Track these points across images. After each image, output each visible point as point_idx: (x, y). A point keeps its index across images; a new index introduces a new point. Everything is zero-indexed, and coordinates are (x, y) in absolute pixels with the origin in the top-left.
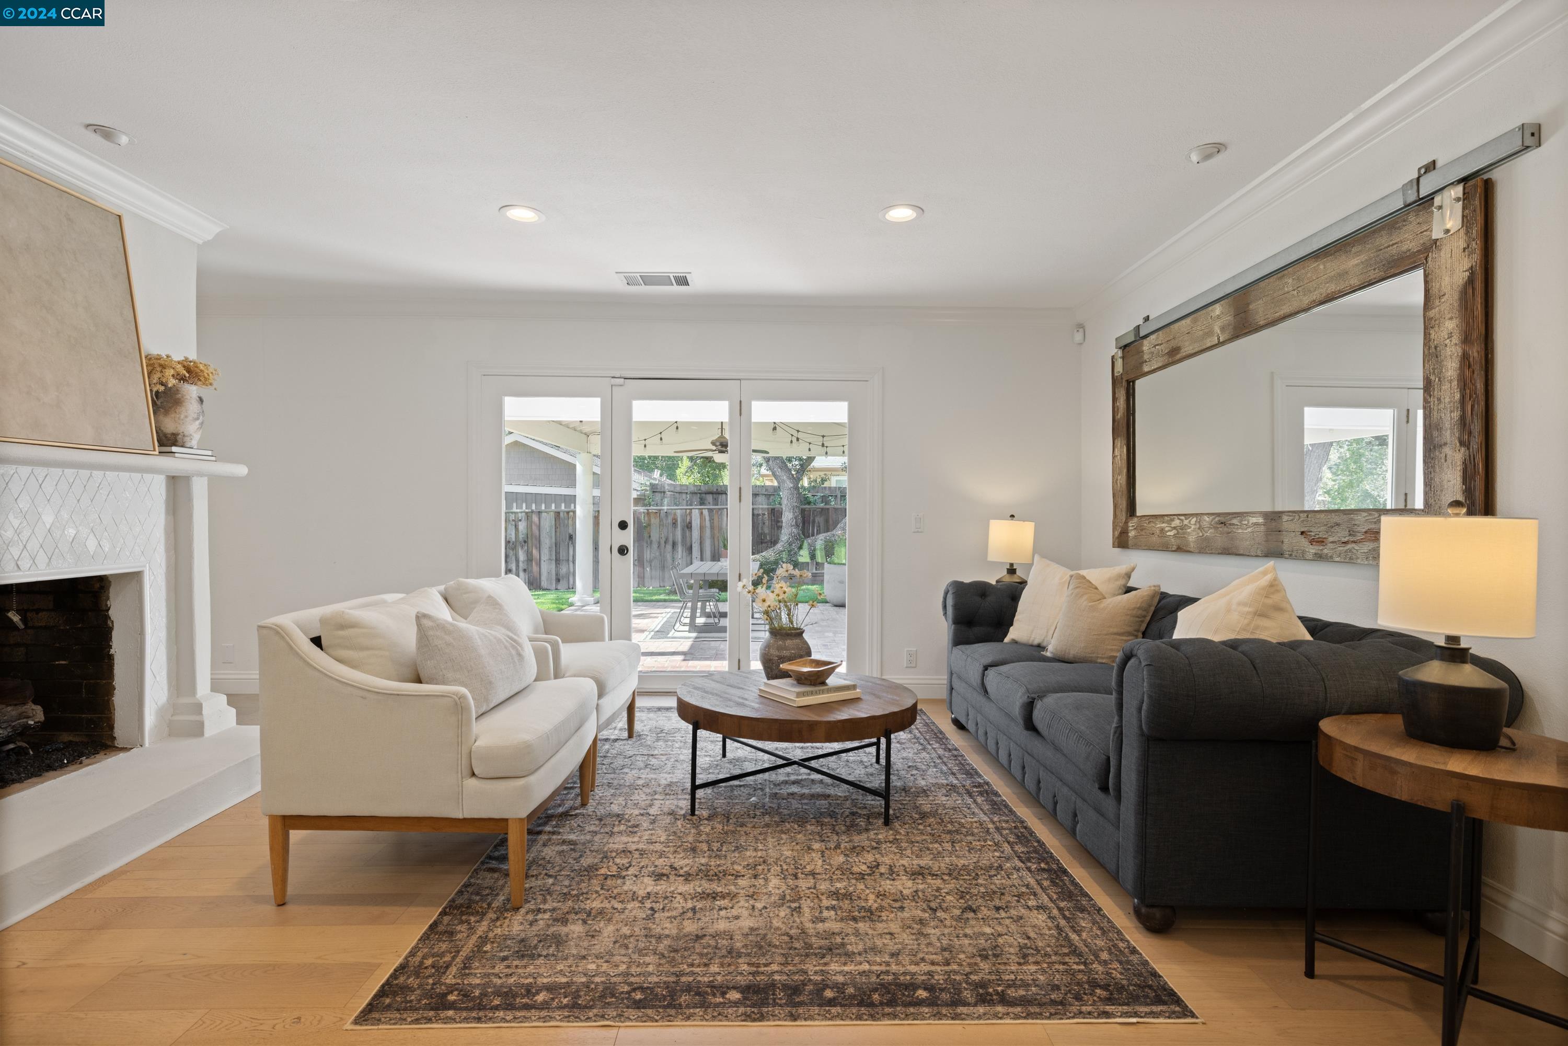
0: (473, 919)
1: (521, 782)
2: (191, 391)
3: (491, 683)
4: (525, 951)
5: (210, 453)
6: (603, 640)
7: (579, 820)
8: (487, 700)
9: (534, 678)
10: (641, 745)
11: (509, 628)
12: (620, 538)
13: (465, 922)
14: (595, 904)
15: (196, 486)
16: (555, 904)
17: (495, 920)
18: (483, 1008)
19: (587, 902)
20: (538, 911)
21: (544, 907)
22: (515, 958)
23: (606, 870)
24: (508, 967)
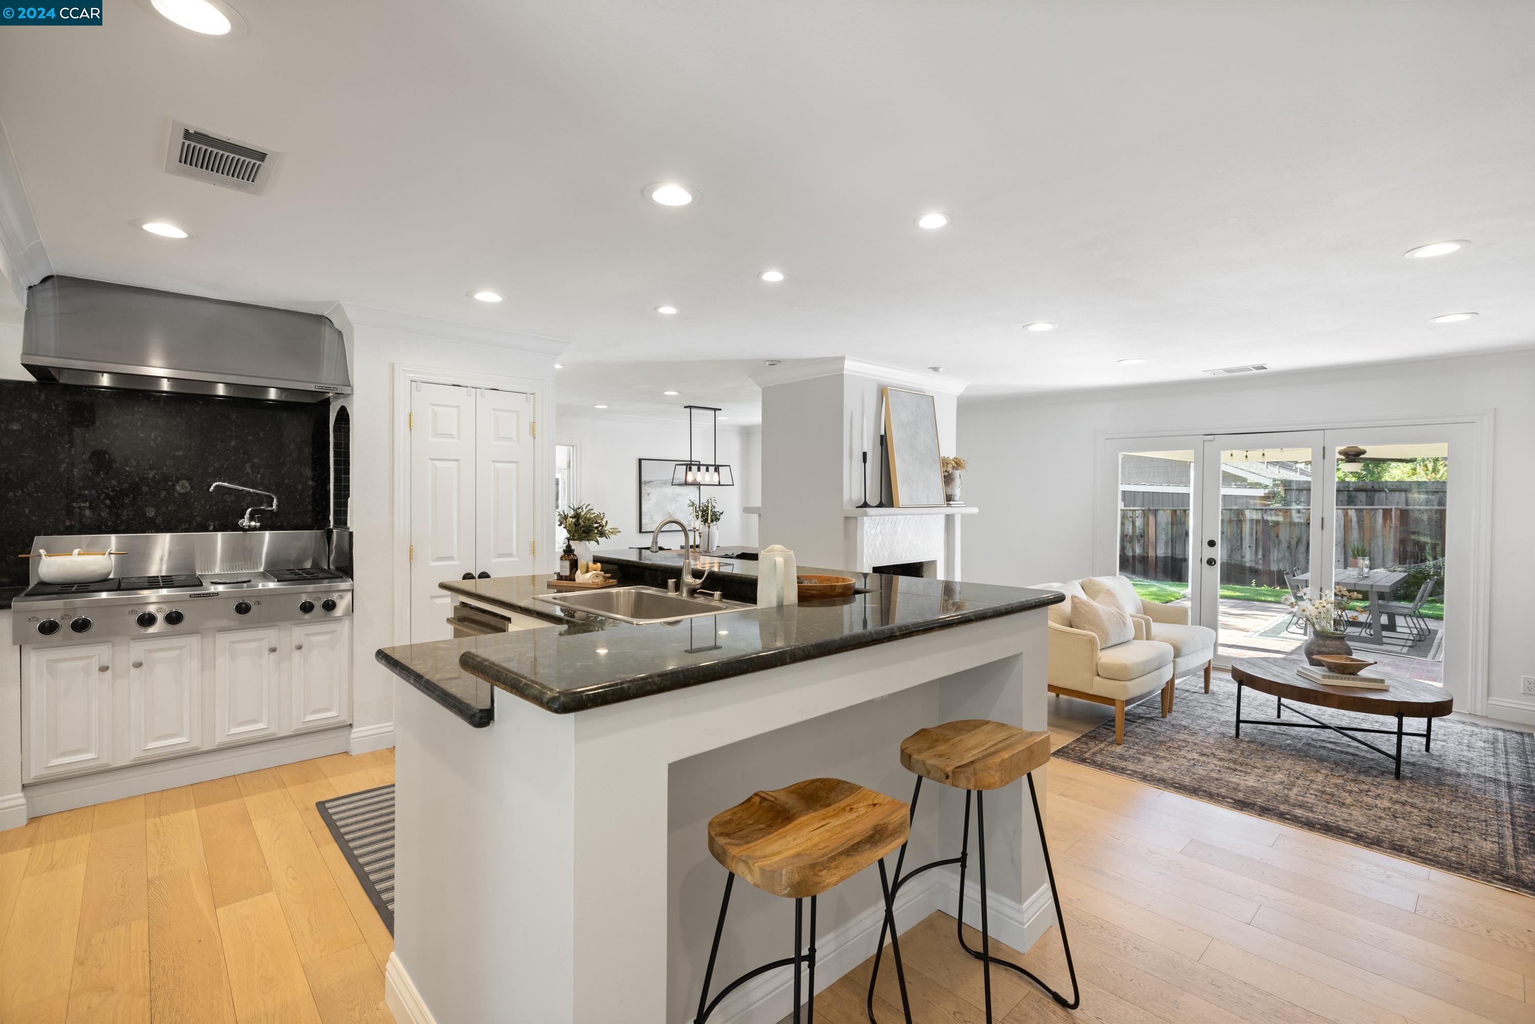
0: (1097, 742)
1: (1123, 683)
2: (957, 473)
3: (1108, 634)
4: (1121, 757)
5: (963, 503)
6: (1186, 623)
7: (1159, 723)
8: (1106, 642)
9: (1133, 637)
10: (1213, 698)
11: (1118, 608)
12: (1209, 553)
13: (1094, 742)
14: (1161, 754)
15: (957, 519)
16: (1139, 748)
17: (1108, 745)
18: (1102, 767)
19: (1156, 752)
20: (1130, 748)
21: (1133, 747)
22: (1117, 758)
23: (1171, 744)
24: (1113, 760)
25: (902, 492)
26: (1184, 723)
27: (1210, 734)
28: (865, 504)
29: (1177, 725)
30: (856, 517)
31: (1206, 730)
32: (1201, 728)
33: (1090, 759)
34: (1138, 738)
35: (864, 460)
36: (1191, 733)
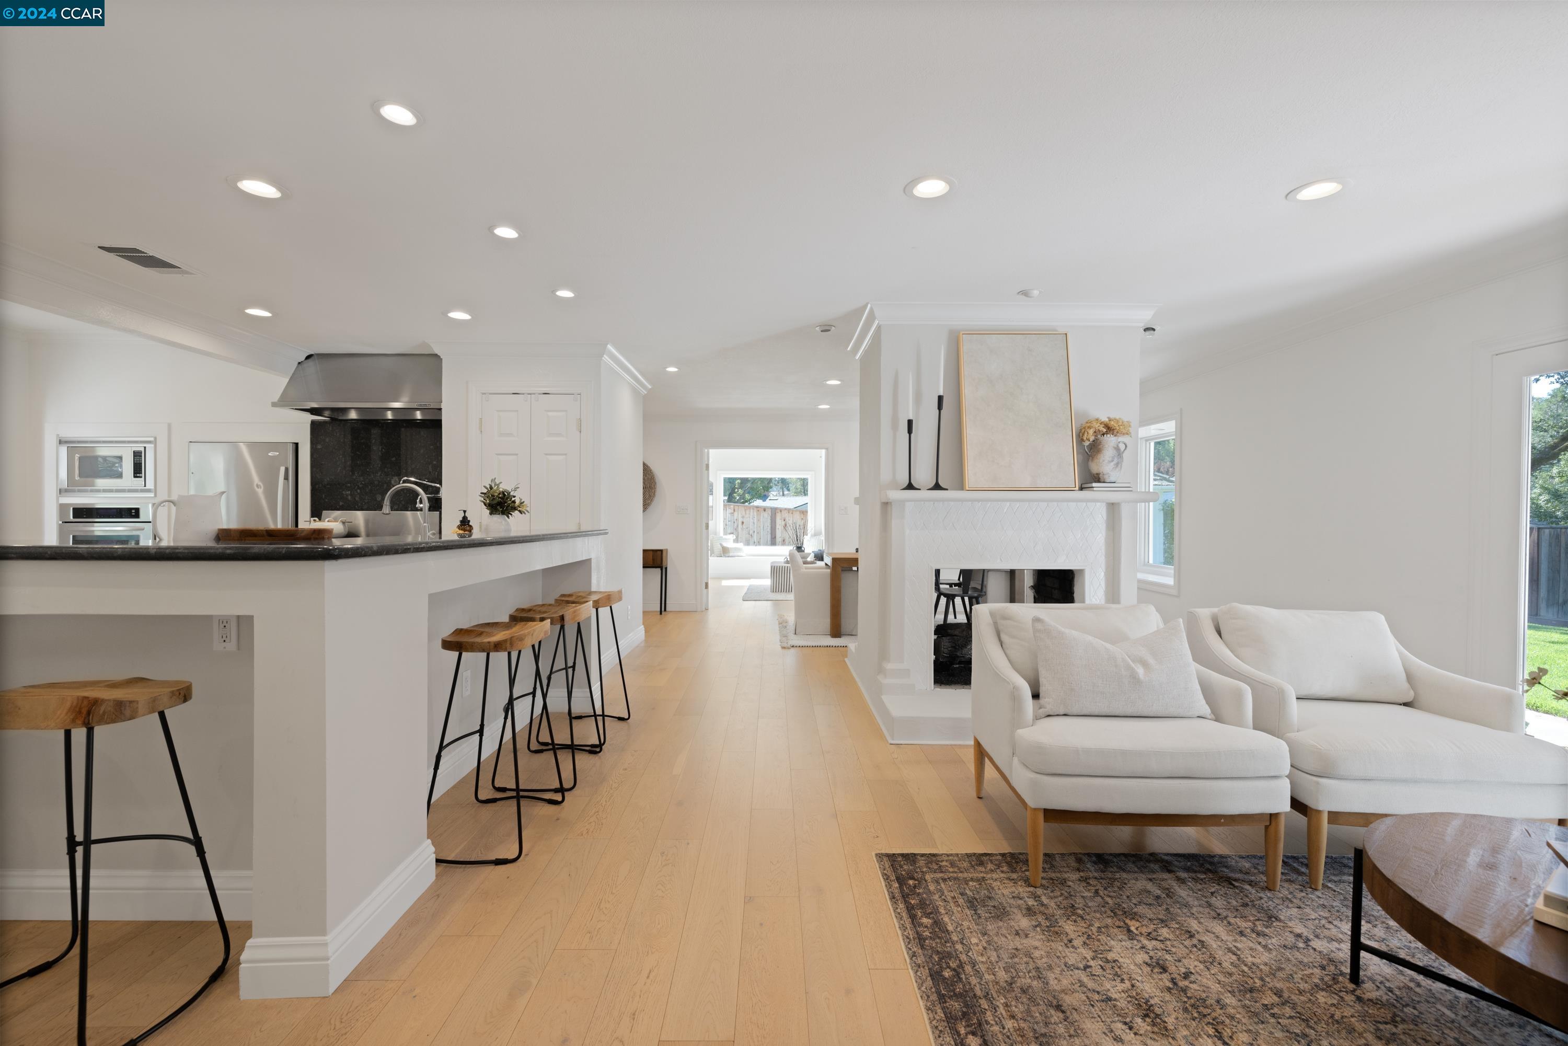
0: (1002, 868)
1: (1034, 775)
13: (999, 866)
14: (1069, 927)
15: (1125, 511)
16: (1052, 904)
17: (1009, 879)
18: (905, 897)
19: (1069, 922)
20: (1036, 897)
21: (1044, 899)
22: (966, 899)
23: (1138, 924)
24: (954, 898)
25: (974, 472)
26: (1289, 913)
27: (1298, 949)
28: (910, 487)
29: (1261, 909)
30: (891, 503)
31: (1307, 941)
32: (1305, 934)
33: (921, 881)
34: (1097, 892)
35: (910, 431)
36: (1253, 931)
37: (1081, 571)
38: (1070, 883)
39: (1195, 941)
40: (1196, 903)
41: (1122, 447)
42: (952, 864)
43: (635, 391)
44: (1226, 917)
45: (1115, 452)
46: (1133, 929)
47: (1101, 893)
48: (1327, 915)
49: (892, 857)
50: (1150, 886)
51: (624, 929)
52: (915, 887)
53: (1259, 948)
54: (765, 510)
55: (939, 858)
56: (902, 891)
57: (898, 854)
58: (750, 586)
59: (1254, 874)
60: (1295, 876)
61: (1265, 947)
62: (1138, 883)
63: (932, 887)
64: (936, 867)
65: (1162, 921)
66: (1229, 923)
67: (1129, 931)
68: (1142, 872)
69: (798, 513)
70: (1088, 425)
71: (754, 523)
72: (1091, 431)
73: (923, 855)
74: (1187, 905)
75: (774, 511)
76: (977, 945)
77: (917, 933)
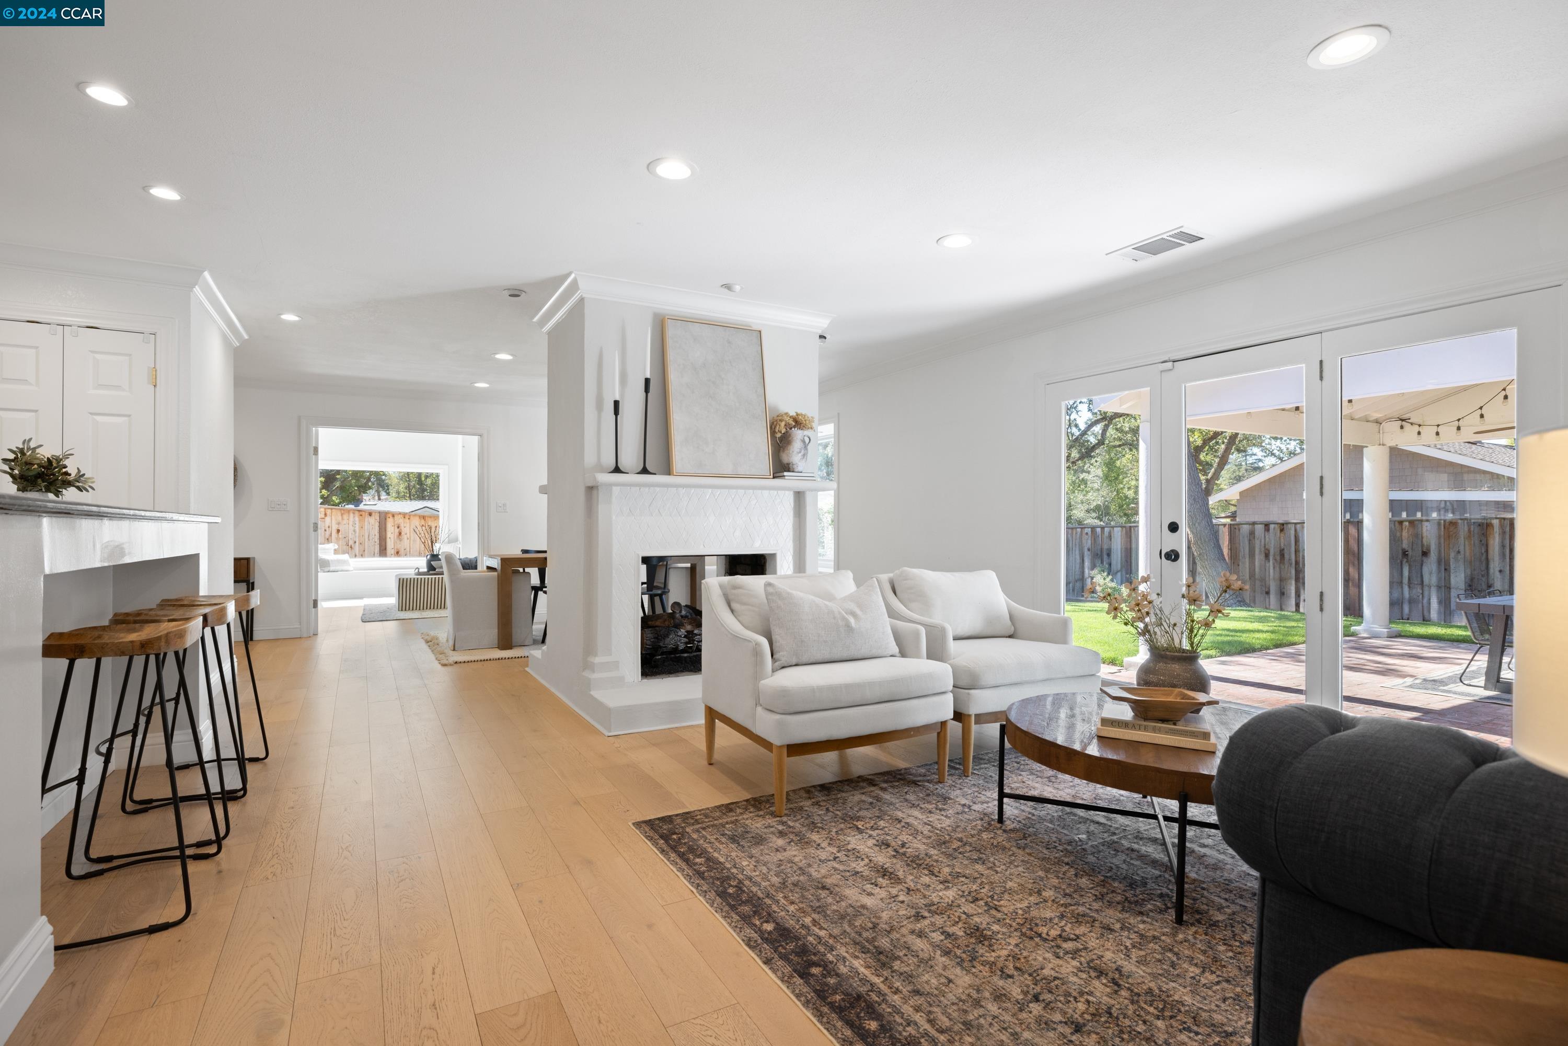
0: (750, 810)
1: (777, 717)
12: (1171, 542)
13: (746, 809)
14: (815, 837)
15: (809, 498)
16: (797, 825)
17: (758, 816)
18: (674, 848)
19: (813, 833)
20: (783, 823)
21: (790, 823)
22: (727, 837)
23: (862, 823)
24: (717, 839)
25: (681, 455)
26: (955, 794)
27: (965, 813)
28: (617, 470)
29: (938, 795)
30: (597, 487)
31: (969, 807)
32: (968, 803)
33: (683, 834)
34: (827, 810)
35: (616, 412)
36: (937, 809)
37: (773, 556)
38: (806, 808)
39: (903, 824)
40: (897, 801)
41: (807, 440)
42: (706, 816)
43: (225, 339)
44: (918, 805)
45: (802, 444)
46: (860, 826)
47: (831, 809)
48: (977, 789)
49: (650, 823)
50: (863, 797)
51: (380, 945)
52: (679, 839)
53: (943, 817)
54: (370, 514)
55: (692, 814)
56: (669, 845)
57: (655, 819)
58: (365, 606)
59: (929, 776)
60: (954, 771)
61: (946, 816)
62: (856, 797)
63: (695, 836)
64: (692, 821)
65: (878, 817)
66: (921, 808)
67: (858, 828)
68: (855, 790)
69: (417, 518)
70: (780, 418)
71: (354, 531)
72: (783, 424)
73: (677, 815)
74: (891, 804)
75: (384, 517)
76: (749, 865)
77: (695, 870)
